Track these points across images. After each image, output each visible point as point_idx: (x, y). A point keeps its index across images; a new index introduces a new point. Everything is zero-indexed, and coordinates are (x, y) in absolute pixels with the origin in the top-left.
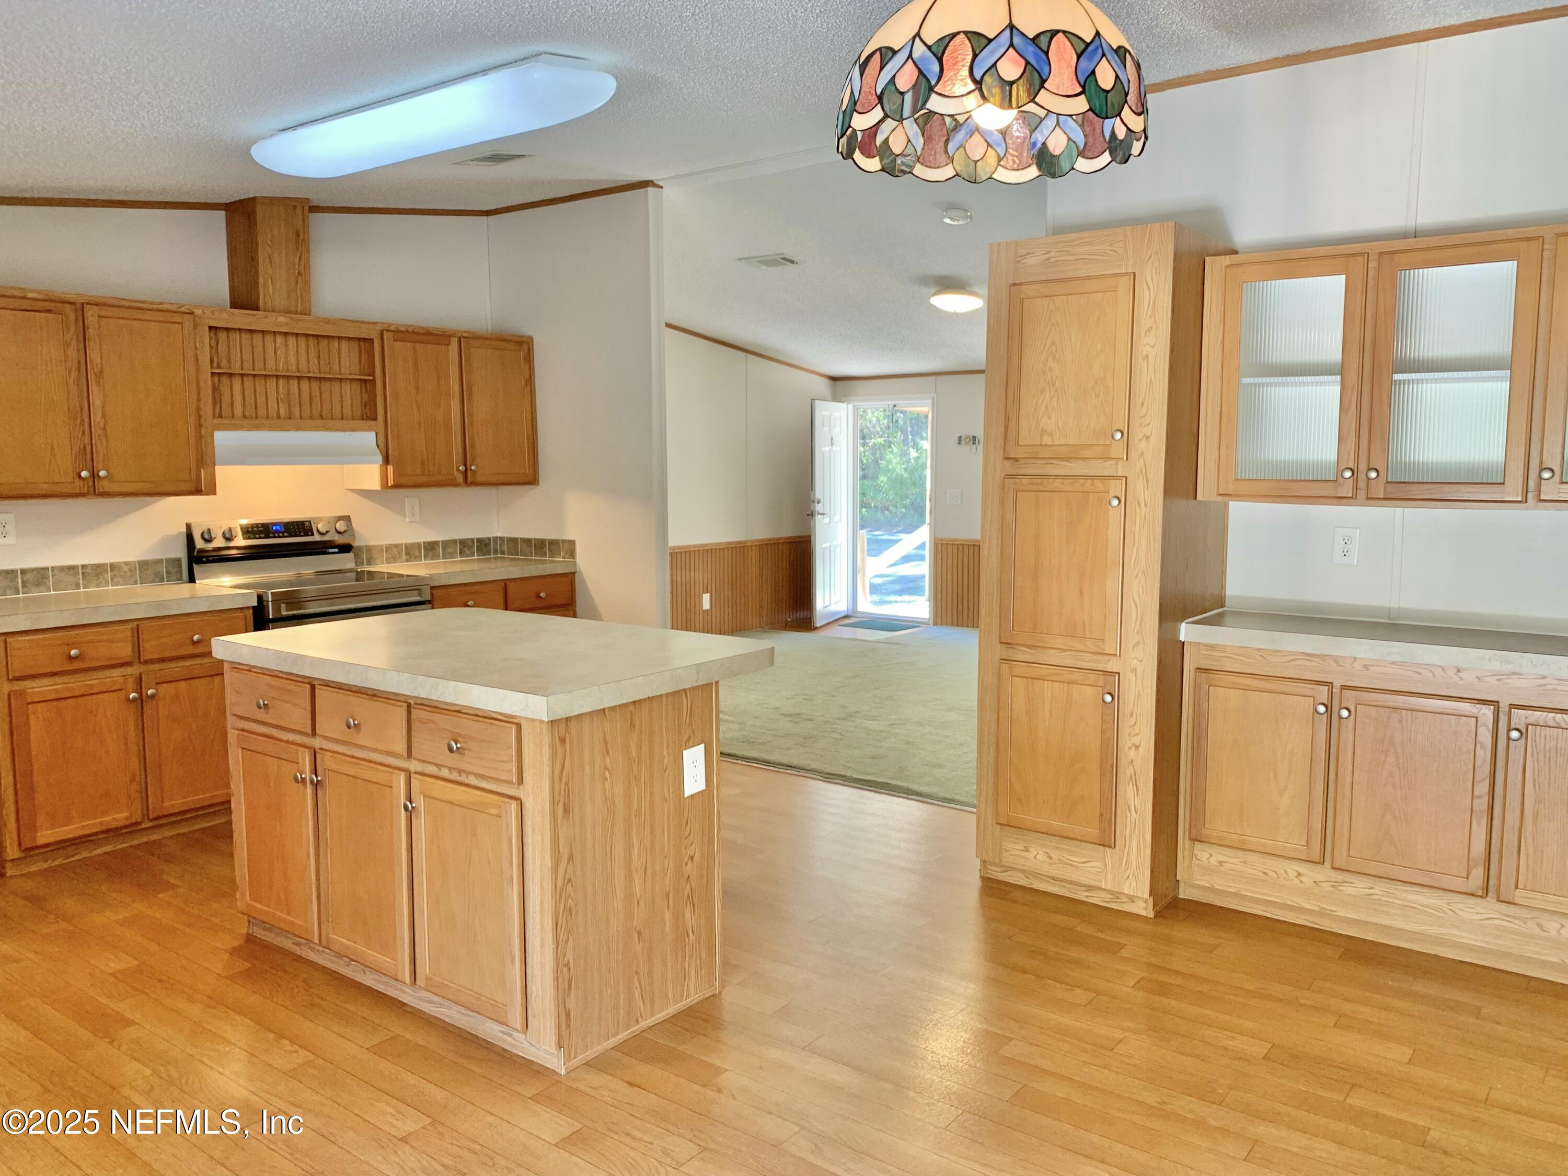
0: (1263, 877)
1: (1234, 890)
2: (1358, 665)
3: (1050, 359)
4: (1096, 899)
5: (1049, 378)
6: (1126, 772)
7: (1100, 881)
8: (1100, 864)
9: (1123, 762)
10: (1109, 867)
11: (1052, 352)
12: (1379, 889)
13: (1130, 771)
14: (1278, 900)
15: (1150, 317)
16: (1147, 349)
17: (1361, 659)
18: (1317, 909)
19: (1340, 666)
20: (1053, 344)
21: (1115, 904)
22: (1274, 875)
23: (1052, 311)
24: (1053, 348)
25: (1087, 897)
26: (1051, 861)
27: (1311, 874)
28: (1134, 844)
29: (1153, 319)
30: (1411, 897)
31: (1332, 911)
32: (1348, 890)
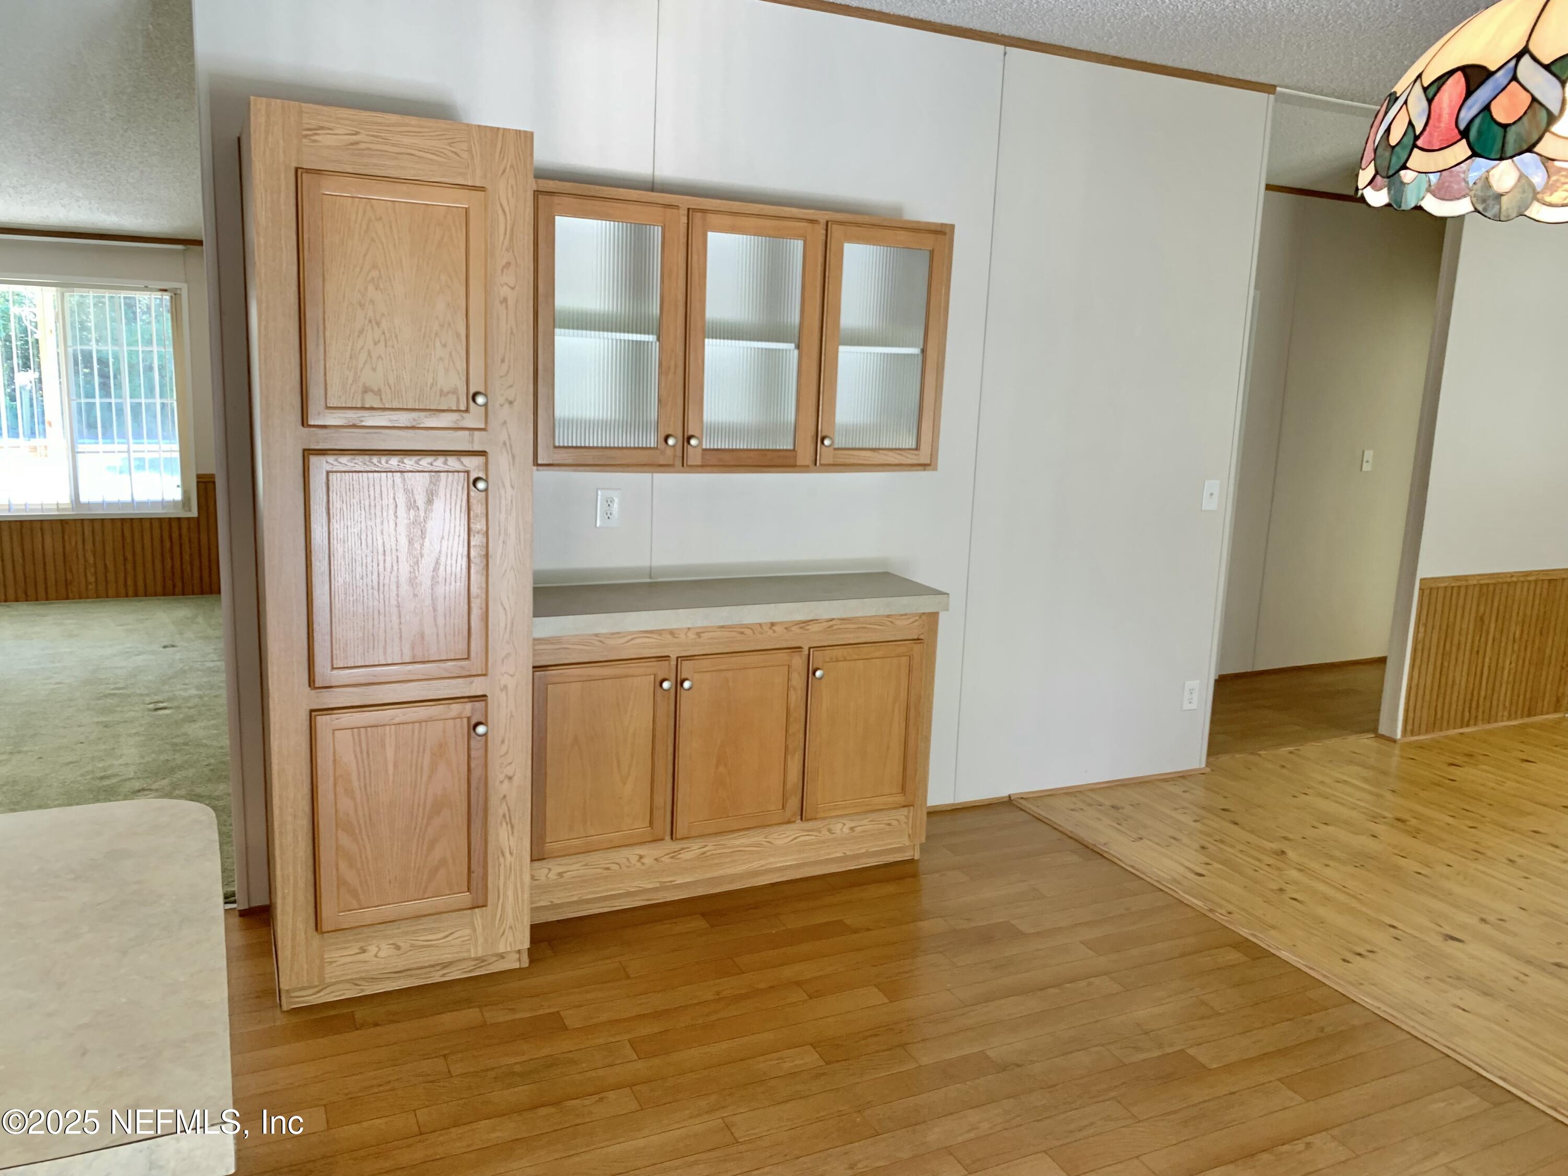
0: (605, 873)
1: (575, 899)
2: (691, 635)
3: (371, 287)
4: (455, 974)
5: (370, 314)
6: (497, 809)
7: (469, 951)
8: (468, 931)
9: (494, 800)
10: (479, 930)
11: (373, 279)
12: (710, 846)
13: (503, 809)
14: (621, 892)
15: (507, 250)
16: (505, 291)
17: (694, 628)
18: (658, 885)
19: (675, 637)
20: (375, 266)
21: (481, 969)
22: (616, 867)
23: (370, 220)
24: (374, 273)
25: (443, 975)
26: (399, 952)
27: (650, 853)
28: (510, 894)
29: (511, 251)
30: (737, 842)
31: (672, 882)
32: (685, 856)
